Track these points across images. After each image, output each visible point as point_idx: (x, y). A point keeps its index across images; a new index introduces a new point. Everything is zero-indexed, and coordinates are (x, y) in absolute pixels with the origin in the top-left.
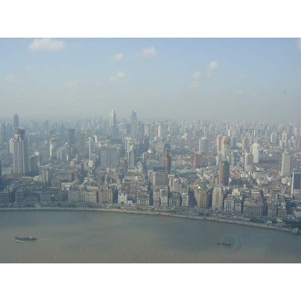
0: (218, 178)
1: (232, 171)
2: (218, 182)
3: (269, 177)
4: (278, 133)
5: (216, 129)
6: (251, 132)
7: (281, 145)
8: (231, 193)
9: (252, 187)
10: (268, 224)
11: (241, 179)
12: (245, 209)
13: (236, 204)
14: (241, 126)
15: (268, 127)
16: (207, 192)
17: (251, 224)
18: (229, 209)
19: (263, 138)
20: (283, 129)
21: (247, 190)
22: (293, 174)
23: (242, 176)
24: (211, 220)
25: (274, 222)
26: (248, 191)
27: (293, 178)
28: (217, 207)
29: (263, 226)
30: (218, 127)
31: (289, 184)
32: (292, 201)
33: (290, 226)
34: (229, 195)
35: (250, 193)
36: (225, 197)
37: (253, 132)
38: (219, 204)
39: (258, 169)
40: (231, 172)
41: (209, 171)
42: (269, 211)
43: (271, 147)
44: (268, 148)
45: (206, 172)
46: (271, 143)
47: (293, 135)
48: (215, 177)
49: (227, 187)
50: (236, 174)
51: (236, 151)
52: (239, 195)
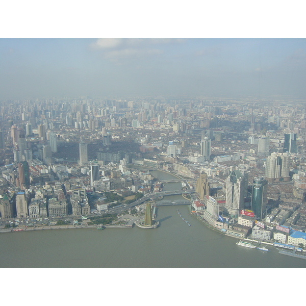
0: (18, 179)
1: (32, 167)
2: (19, 183)
3: (69, 168)
4: (72, 114)
5: (9, 112)
6: (45, 114)
7: (76, 126)
8: (34, 197)
9: (54, 184)
10: (75, 225)
11: (43, 176)
12: (51, 212)
13: (41, 209)
14: (34, 106)
15: (62, 105)
16: (10, 201)
17: (58, 227)
18: (35, 214)
19: (58, 119)
20: (77, 108)
21: (49, 188)
22: (91, 166)
23: (42, 171)
24: (19, 231)
25: (80, 220)
26: (51, 190)
27: (91, 170)
28: (22, 214)
29: (70, 227)
30: (10, 110)
31: (88, 174)
32: (93, 194)
33: (94, 223)
34: (32, 199)
35: (53, 191)
36: (29, 203)
37: (48, 114)
38: (25, 212)
39: (57, 160)
40: (30, 168)
41: (8, 171)
42: (73, 209)
43: (67, 130)
44: (64, 132)
45: (5, 171)
46: (67, 125)
47: (87, 114)
48: (16, 177)
49: (29, 190)
50: (36, 170)
51: (33, 139)
52: (42, 197)
